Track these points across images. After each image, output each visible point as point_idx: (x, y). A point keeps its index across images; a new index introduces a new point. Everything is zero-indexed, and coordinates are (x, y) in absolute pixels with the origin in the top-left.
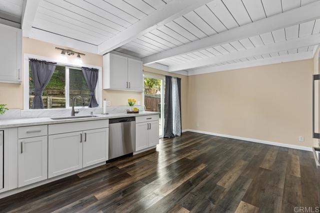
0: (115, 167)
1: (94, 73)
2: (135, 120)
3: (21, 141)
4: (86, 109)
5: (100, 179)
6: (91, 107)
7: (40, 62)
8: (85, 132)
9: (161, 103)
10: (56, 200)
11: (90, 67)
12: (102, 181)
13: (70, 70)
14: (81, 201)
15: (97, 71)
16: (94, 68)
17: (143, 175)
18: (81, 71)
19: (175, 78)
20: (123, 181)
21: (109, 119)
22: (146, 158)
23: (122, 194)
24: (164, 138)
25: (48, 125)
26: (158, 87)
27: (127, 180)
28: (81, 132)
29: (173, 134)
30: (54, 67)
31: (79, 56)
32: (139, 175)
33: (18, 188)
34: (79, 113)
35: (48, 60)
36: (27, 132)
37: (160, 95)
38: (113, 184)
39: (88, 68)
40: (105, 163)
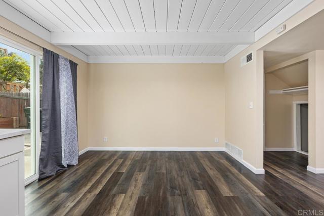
9: (32, 108)
26: (23, 82)
29: (63, 166)
37: (28, 95)
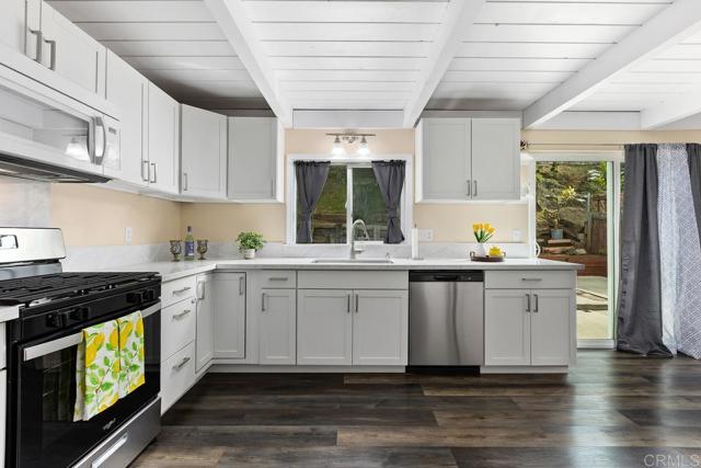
0: (418, 385)
1: (395, 170)
2: (482, 280)
3: (264, 291)
4: (379, 247)
5: (369, 402)
6: (387, 242)
7: (307, 164)
8: (356, 292)
10: (287, 406)
11: (387, 158)
12: (372, 406)
13: (354, 170)
14: (313, 430)
15: (401, 164)
16: (395, 159)
17: (469, 436)
18: (372, 169)
19: (675, 147)
20: (409, 429)
21: (410, 271)
22: (510, 393)
23: (386, 460)
24: (619, 350)
25: (297, 270)
27: (421, 430)
28: (350, 292)
30: (328, 169)
31: (364, 141)
32: (459, 434)
33: (258, 365)
34: (362, 254)
35: (318, 158)
36: (271, 279)
38: (386, 424)
39: (382, 162)
40: (403, 371)
